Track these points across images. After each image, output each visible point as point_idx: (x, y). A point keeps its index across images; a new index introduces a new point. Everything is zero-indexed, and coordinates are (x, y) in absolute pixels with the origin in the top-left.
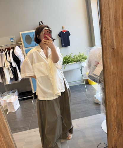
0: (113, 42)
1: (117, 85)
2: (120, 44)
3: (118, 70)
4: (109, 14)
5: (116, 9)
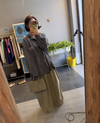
1: (94, 67)
3: (94, 55)
4: (89, 14)
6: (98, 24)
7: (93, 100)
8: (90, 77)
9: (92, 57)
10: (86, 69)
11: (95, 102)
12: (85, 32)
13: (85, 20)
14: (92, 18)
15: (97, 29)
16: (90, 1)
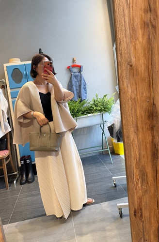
0: (130, 57)
1: (138, 115)
2: (139, 60)
3: (138, 94)
4: (125, 22)
5: (133, 16)
6: (141, 39)
7: (142, 185)
8: (132, 136)
9: (133, 97)
10: (123, 118)
11: (146, 191)
12: (118, 51)
13: (118, 32)
14: (130, 29)
15: (139, 46)
16: (125, 2)
